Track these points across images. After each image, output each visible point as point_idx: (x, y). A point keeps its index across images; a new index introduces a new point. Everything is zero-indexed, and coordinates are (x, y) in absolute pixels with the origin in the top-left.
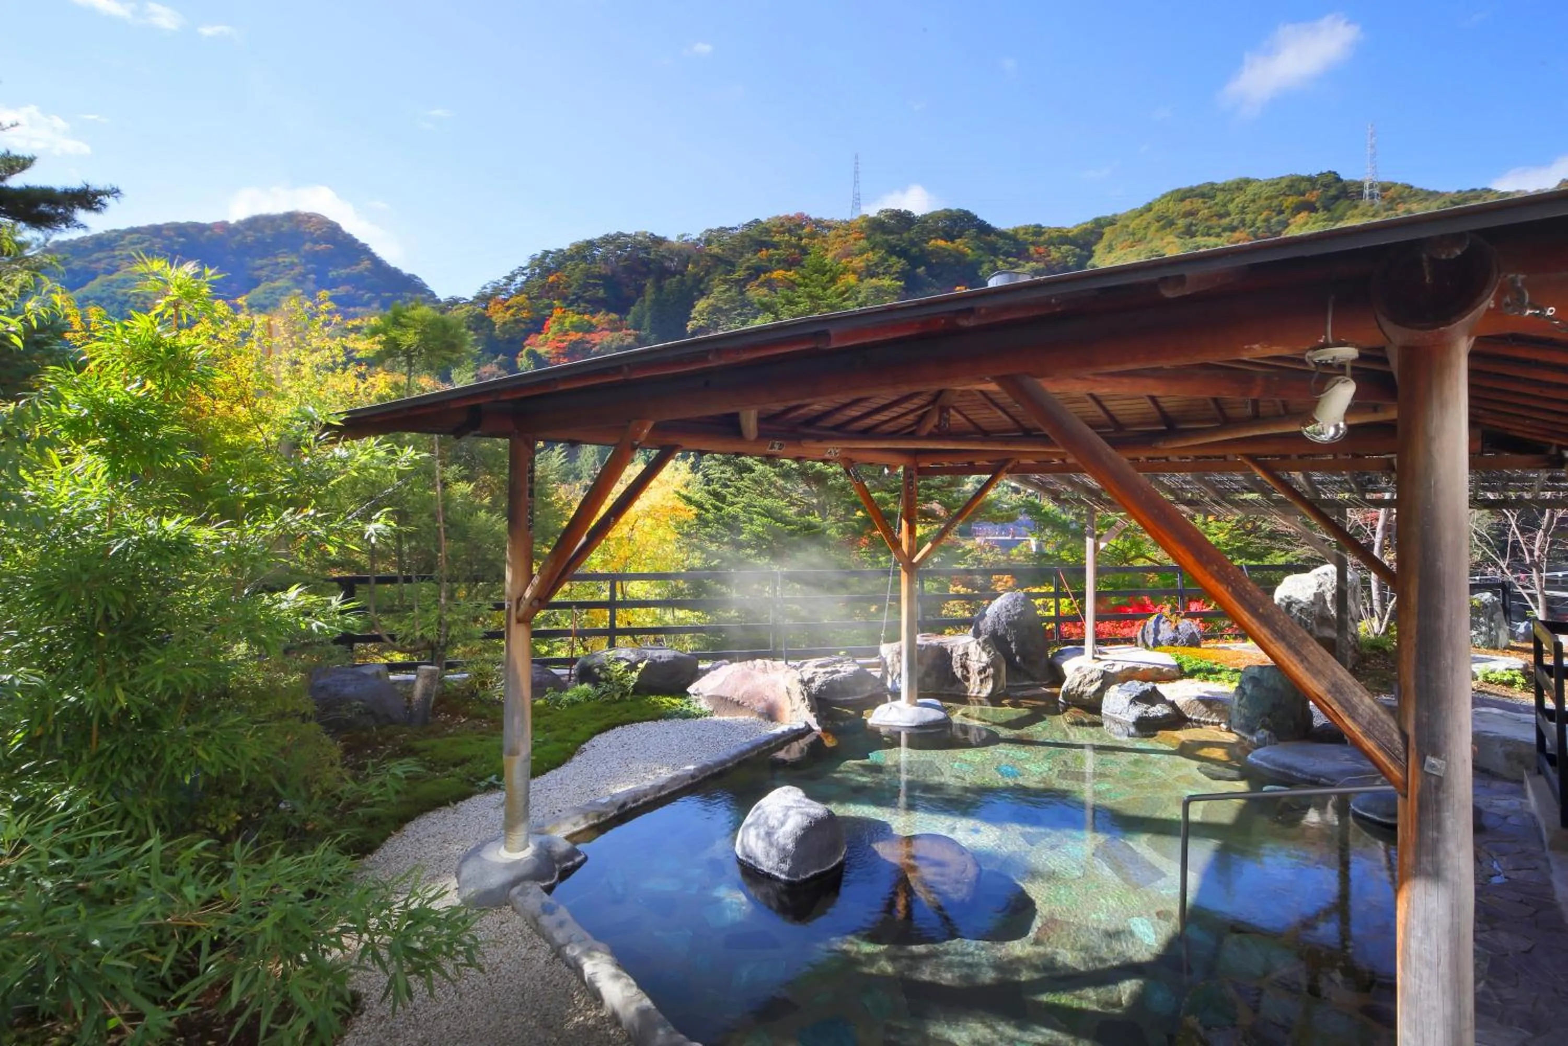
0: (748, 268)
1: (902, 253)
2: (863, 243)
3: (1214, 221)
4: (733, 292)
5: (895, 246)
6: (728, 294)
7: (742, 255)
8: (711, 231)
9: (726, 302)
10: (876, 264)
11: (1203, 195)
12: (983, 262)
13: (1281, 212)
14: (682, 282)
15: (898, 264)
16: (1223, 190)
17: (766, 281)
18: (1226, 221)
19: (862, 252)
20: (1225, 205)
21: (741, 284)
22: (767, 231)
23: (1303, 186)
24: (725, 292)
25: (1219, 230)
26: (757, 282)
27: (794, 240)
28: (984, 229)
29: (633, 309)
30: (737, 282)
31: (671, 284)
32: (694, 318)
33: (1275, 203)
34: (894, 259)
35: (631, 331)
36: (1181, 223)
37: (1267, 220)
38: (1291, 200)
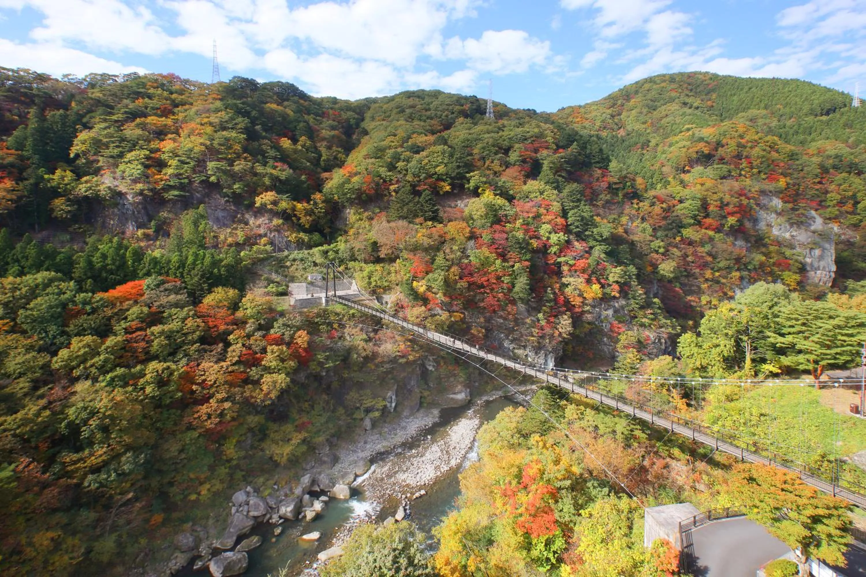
0: (126, 112)
1: (246, 114)
2: (218, 104)
3: (424, 112)
4: (112, 130)
5: (242, 109)
6: (109, 131)
7: (121, 99)
8: (96, 74)
9: (106, 136)
10: (226, 122)
11: (419, 97)
12: (300, 121)
13: (453, 113)
14: (65, 117)
15: (242, 122)
16: (428, 95)
17: (140, 124)
18: (428, 113)
19: (217, 110)
20: (428, 105)
21: (119, 124)
22: (144, 85)
23: (463, 101)
24: (105, 128)
25: (424, 118)
26: (133, 124)
27: (165, 94)
28: (303, 96)
29: (15, 133)
30: (116, 121)
31: (53, 116)
32: (77, 145)
33: (451, 108)
34: (240, 119)
35: (13, 151)
36: (408, 111)
37: (447, 116)
38: (458, 108)
